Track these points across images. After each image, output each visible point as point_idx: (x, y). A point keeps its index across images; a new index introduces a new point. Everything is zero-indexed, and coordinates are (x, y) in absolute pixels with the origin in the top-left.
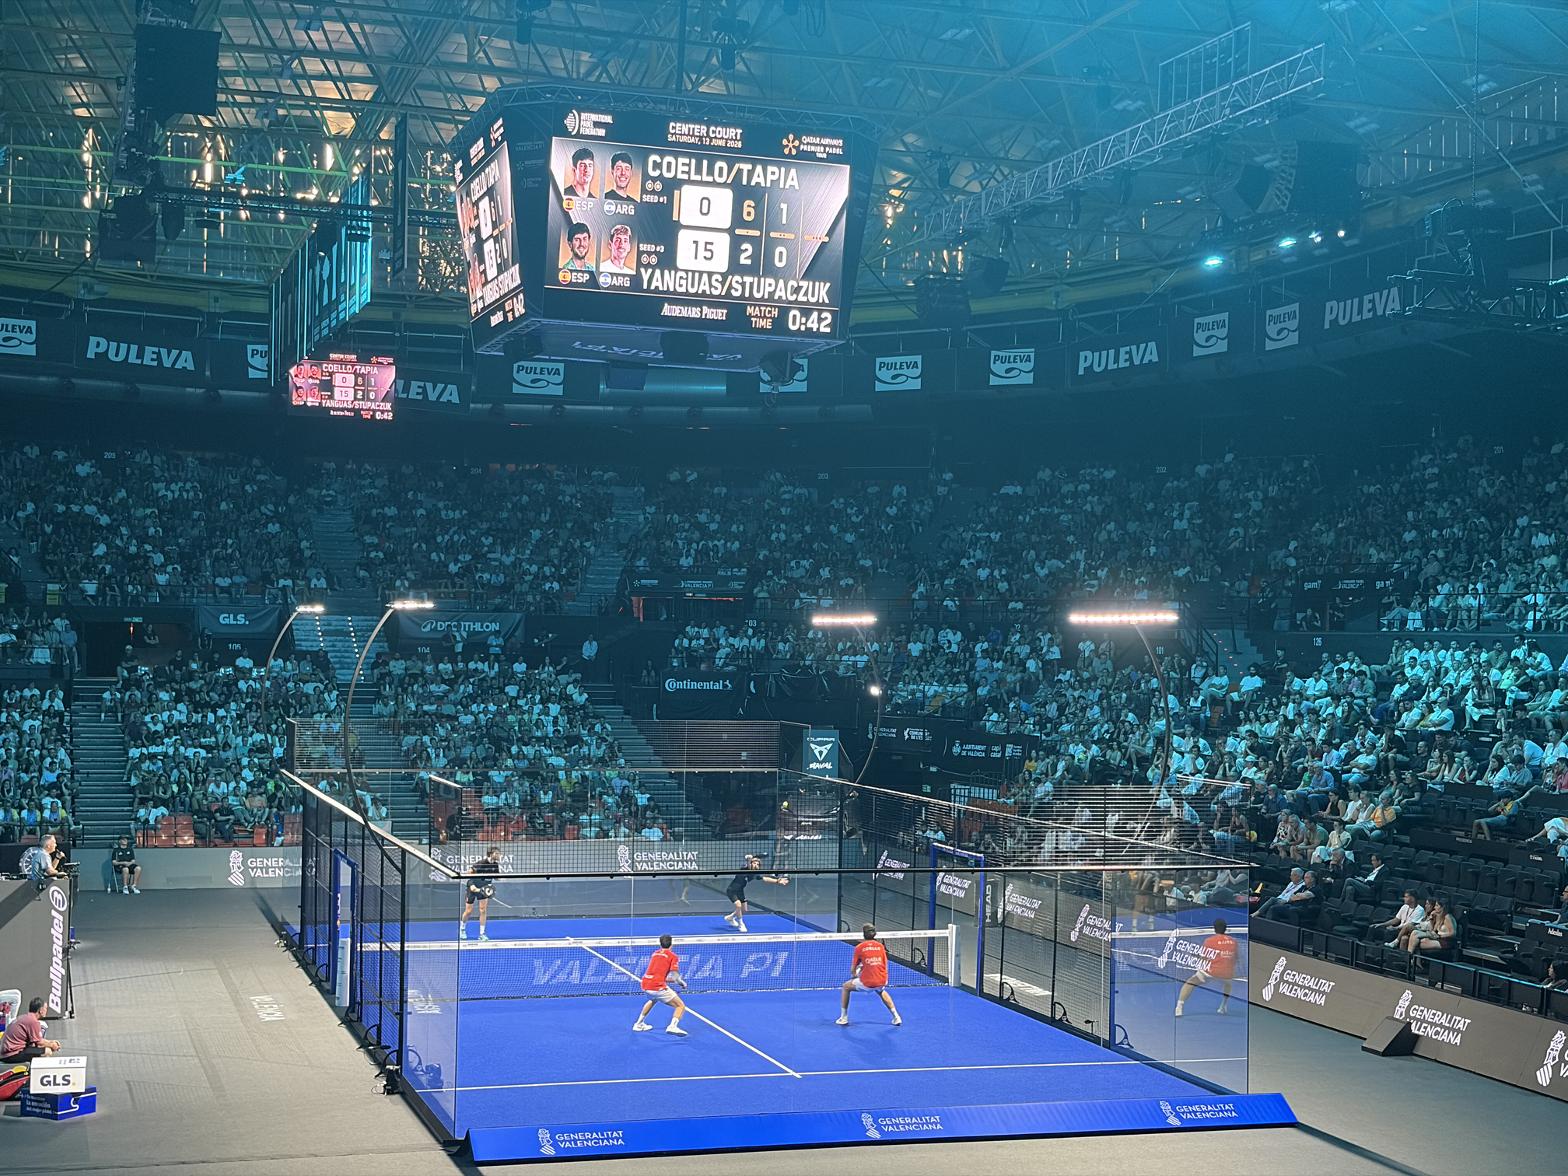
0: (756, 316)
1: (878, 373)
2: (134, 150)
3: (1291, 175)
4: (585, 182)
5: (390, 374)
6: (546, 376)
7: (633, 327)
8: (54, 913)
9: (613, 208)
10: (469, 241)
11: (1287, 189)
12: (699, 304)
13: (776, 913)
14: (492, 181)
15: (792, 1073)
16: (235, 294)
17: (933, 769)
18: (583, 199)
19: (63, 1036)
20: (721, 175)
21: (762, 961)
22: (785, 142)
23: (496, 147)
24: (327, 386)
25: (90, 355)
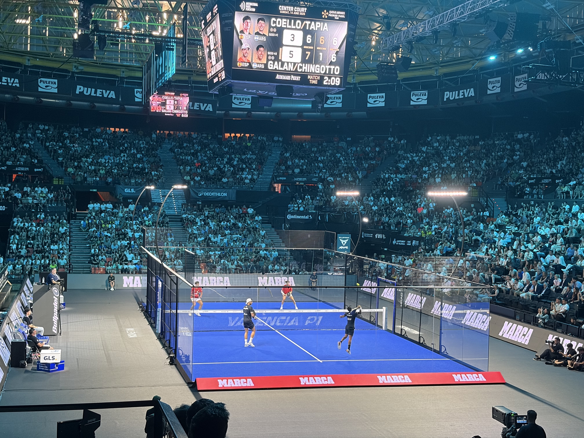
0: (312, 79)
1: (368, 100)
2: (84, 17)
3: (514, 25)
4: (247, 29)
5: (187, 100)
6: (244, 101)
7: (265, 83)
8: (54, 297)
9: (258, 38)
10: (206, 51)
11: (512, 31)
12: (290, 75)
13: (322, 302)
14: (214, 28)
15: (319, 360)
16: (129, 70)
17: (386, 249)
18: (246, 35)
19: (57, 342)
20: (298, 26)
21: (313, 319)
22: (323, 13)
23: (215, 15)
24: (164, 104)
25: (77, 92)
